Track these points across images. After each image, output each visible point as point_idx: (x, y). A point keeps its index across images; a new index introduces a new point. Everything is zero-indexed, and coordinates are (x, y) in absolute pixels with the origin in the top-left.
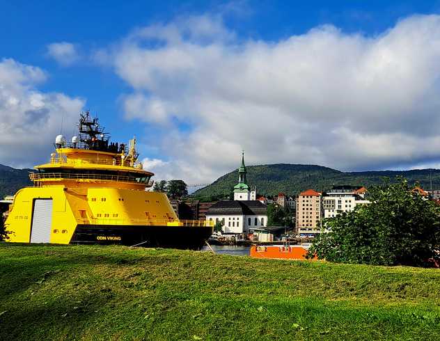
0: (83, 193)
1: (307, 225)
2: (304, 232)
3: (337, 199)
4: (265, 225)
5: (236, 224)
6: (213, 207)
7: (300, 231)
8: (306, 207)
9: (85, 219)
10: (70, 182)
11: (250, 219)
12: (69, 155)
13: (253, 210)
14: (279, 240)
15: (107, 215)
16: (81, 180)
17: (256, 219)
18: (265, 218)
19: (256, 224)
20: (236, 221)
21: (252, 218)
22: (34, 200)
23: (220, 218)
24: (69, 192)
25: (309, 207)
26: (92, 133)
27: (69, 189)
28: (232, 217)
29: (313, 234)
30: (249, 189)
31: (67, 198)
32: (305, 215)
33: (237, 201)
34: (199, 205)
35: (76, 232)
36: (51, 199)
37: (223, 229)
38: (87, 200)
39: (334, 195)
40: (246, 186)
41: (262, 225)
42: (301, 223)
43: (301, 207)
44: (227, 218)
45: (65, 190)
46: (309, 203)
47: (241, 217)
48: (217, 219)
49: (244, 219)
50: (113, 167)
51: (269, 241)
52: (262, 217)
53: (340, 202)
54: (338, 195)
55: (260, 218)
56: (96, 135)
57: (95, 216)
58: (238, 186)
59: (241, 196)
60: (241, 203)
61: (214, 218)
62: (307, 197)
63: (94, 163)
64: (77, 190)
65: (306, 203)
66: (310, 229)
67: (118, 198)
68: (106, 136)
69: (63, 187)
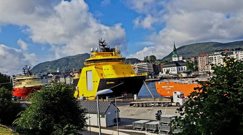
0: (101, 68)
1: (203, 68)
2: (202, 71)
3: (214, 57)
4: (186, 69)
5: (174, 70)
6: (165, 64)
7: (200, 71)
8: (202, 61)
9: (103, 77)
10: (96, 64)
11: (179, 68)
12: (96, 55)
13: (180, 64)
14: (189, 76)
15: (109, 75)
16: (100, 63)
17: (182, 68)
18: (186, 67)
19: (182, 70)
20: (174, 69)
21: (181, 67)
22: (87, 71)
23: (168, 68)
24: (97, 68)
25: (203, 61)
26: (104, 46)
27: (96, 67)
28: (172, 68)
29: (206, 72)
30: (178, 56)
31: (96, 70)
32: (202, 64)
33: (174, 61)
34: (160, 64)
35: (100, 81)
36: (91, 71)
37: (169, 72)
38: (103, 70)
39: (212, 55)
40: (176, 55)
41: (185, 70)
42: (200, 68)
43: (199, 61)
44: (170, 68)
45: (95, 67)
46: (203, 59)
47: (176, 68)
48: (167, 69)
49: (177, 68)
50: (111, 57)
51: (185, 76)
52: (184, 67)
53: (215, 58)
54: (214, 55)
55: (183, 67)
56: (105, 46)
57: (106, 75)
58: (174, 56)
59: (175, 59)
60: (175, 62)
61: (166, 69)
62: (202, 57)
63: (104, 56)
64: (99, 67)
65: (201, 59)
66: (204, 70)
67: (112, 68)
68: (108, 46)
69: (95, 66)
